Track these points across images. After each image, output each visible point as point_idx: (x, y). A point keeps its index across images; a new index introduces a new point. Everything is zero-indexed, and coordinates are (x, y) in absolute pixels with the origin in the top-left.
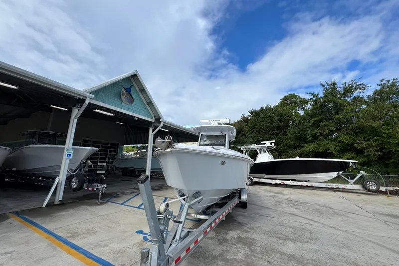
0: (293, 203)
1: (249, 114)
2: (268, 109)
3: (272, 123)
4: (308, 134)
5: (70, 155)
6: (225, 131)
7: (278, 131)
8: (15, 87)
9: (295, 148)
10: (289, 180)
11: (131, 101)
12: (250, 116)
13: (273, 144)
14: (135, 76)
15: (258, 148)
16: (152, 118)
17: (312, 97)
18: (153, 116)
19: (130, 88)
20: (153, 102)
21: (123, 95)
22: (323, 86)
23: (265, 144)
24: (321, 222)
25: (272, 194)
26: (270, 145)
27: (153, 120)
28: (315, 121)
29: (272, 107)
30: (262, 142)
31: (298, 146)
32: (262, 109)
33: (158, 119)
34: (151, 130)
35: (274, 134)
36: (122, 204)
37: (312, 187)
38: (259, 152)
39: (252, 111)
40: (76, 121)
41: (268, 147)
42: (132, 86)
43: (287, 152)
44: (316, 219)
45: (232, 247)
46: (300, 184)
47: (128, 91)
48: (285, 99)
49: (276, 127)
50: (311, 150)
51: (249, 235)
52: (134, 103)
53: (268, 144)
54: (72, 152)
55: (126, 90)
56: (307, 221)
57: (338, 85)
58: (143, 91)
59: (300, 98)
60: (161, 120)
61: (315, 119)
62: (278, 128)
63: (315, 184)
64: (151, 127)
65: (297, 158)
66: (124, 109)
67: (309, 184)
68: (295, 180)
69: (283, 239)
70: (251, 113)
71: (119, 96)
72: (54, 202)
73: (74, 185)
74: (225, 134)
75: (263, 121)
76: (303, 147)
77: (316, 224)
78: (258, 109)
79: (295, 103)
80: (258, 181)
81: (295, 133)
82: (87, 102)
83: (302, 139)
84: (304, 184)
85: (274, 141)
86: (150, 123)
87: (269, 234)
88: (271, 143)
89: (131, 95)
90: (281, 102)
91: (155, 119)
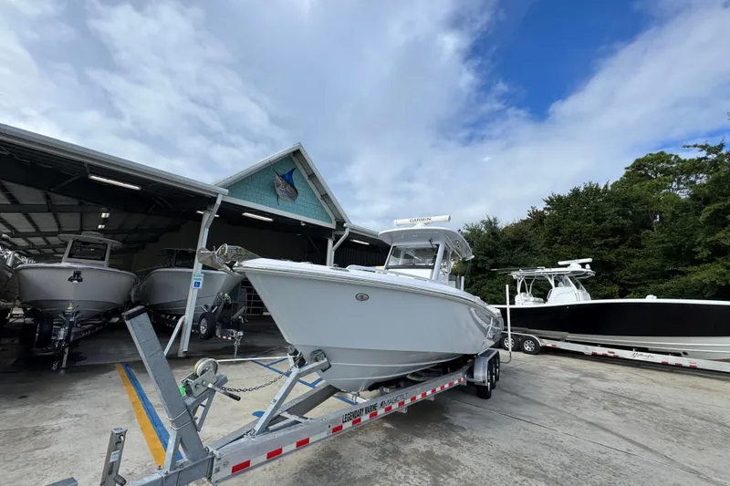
0: (614, 400)
1: (544, 205)
2: (593, 191)
3: (598, 221)
4: (699, 244)
5: (199, 283)
6: (438, 239)
7: (617, 239)
8: (137, 188)
10: (630, 348)
11: (294, 194)
12: (548, 209)
13: (588, 266)
14: (297, 153)
15: (550, 276)
16: (328, 219)
18: (333, 218)
19: (291, 173)
20: (329, 194)
21: (279, 185)
23: (567, 266)
24: (667, 453)
26: (579, 268)
27: (332, 226)
28: (717, 211)
29: (602, 187)
30: (560, 263)
31: (673, 273)
32: (576, 193)
33: (341, 224)
34: (330, 243)
35: (606, 244)
36: (267, 366)
37: (693, 370)
38: (552, 283)
39: (552, 200)
40: (207, 230)
41: (574, 272)
42: (293, 170)
44: (655, 444)
45: (399, 468)
46: (658, 358)
48: (639, 165)
49: (611, 229)
50: (707, 281)
51: (454, 452)
52: (299, 197)
53: (575, 266)
54: (202, 278)
55: (283, 177)
56: (624, 446)
58: (312, 176)
59: (680, 161)
60: (345, 225)
61: (716, 206)
62: (618, 231)
63: (701, 364)
64: (331, 237)
65: (651, 299)
66: (281, 209)
67: (685, 361)
68: (645, 350)
69: (526, 475)
70: (550, 202)
72: (177, 354)
73: (203, 330)
74: (438, 245)
75: (576, 218)
76: (682, 274)
77: (646, 456)
78: (565, 192)
79: (665, 172)
80: (550, 345)
81: (663, 242)
82: (219, 202)
83: (681, 256)
84: (672, 360)
85: (589, 260)
86: (329, 230)
87: (501, 458)
88: (583, 265)
90: (627, 175)
91: (337, 223)
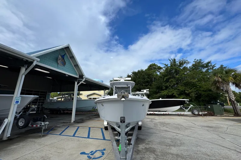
0: (163, 124)
1: (131, 74)
2: (142, 71)
3: (144, 79)
4: (163, 86)
5: (18, 102)
6: (129, 85)
7: (147, 84)
9: (156, 93)
10: (157, 111)
11: (64, 64)
12: (132, 75)
13: (148, 91)
14: (67, 48)
16: (77, 75)
17: (165, 66)
18: (78, 74)
19: (64, 55)
20: (79, 65)
21: (60, 60)
22: (170, 60)
23: (143, 91)
24: (181, 133)
25: (150, 120)
27: (78, 77)
28: (167, 79)
29: (144, 70)
30: (142, 90)
31: (158, 92)
32: (139, 71)
33: (81, 76)
34: (76, 83)
35: (145, 85)
36: (60, 135)
37: (169, 115)
40: (24, 76)
41: (145, 93)
42: (65, 54)
43: (152, 95)
44: (178, 132)
46: (162, 113)
47: (63, 57)
48: (150, 66)
49: (146, 81)
50: (165, 94)
51: (150, 146)
52: (66, 65)
53: (145, 91)
54: (20, 99)
56: (175, 134)
57: (177, 60)
58: (72, 57)
59: (158, 66)
60: (84, 77)
61: (167, 77)
62: (147, 82)
63: (170, 113)
64: (76, 81)
65: (161, 99)
67: (167, 113)
68: (160, 111)
69: (168, 146)
70: (133, 73)
71: (57, 60)
73: (21, 124)
74: (130, 87)
75: (139, 78)
76: (160, 92)
77: (180, 135)
78: (136, 71)
79: (155, 68)
81: (157, 85)
82: (34, 64)
83: (160, 88)
84: (165, 113)
85: (148, 90)
86: (76, 79)
87: (160, 143)
88: (147, 91)
89: (64, 60)
90: (148, 68)
91: (79, 76)
